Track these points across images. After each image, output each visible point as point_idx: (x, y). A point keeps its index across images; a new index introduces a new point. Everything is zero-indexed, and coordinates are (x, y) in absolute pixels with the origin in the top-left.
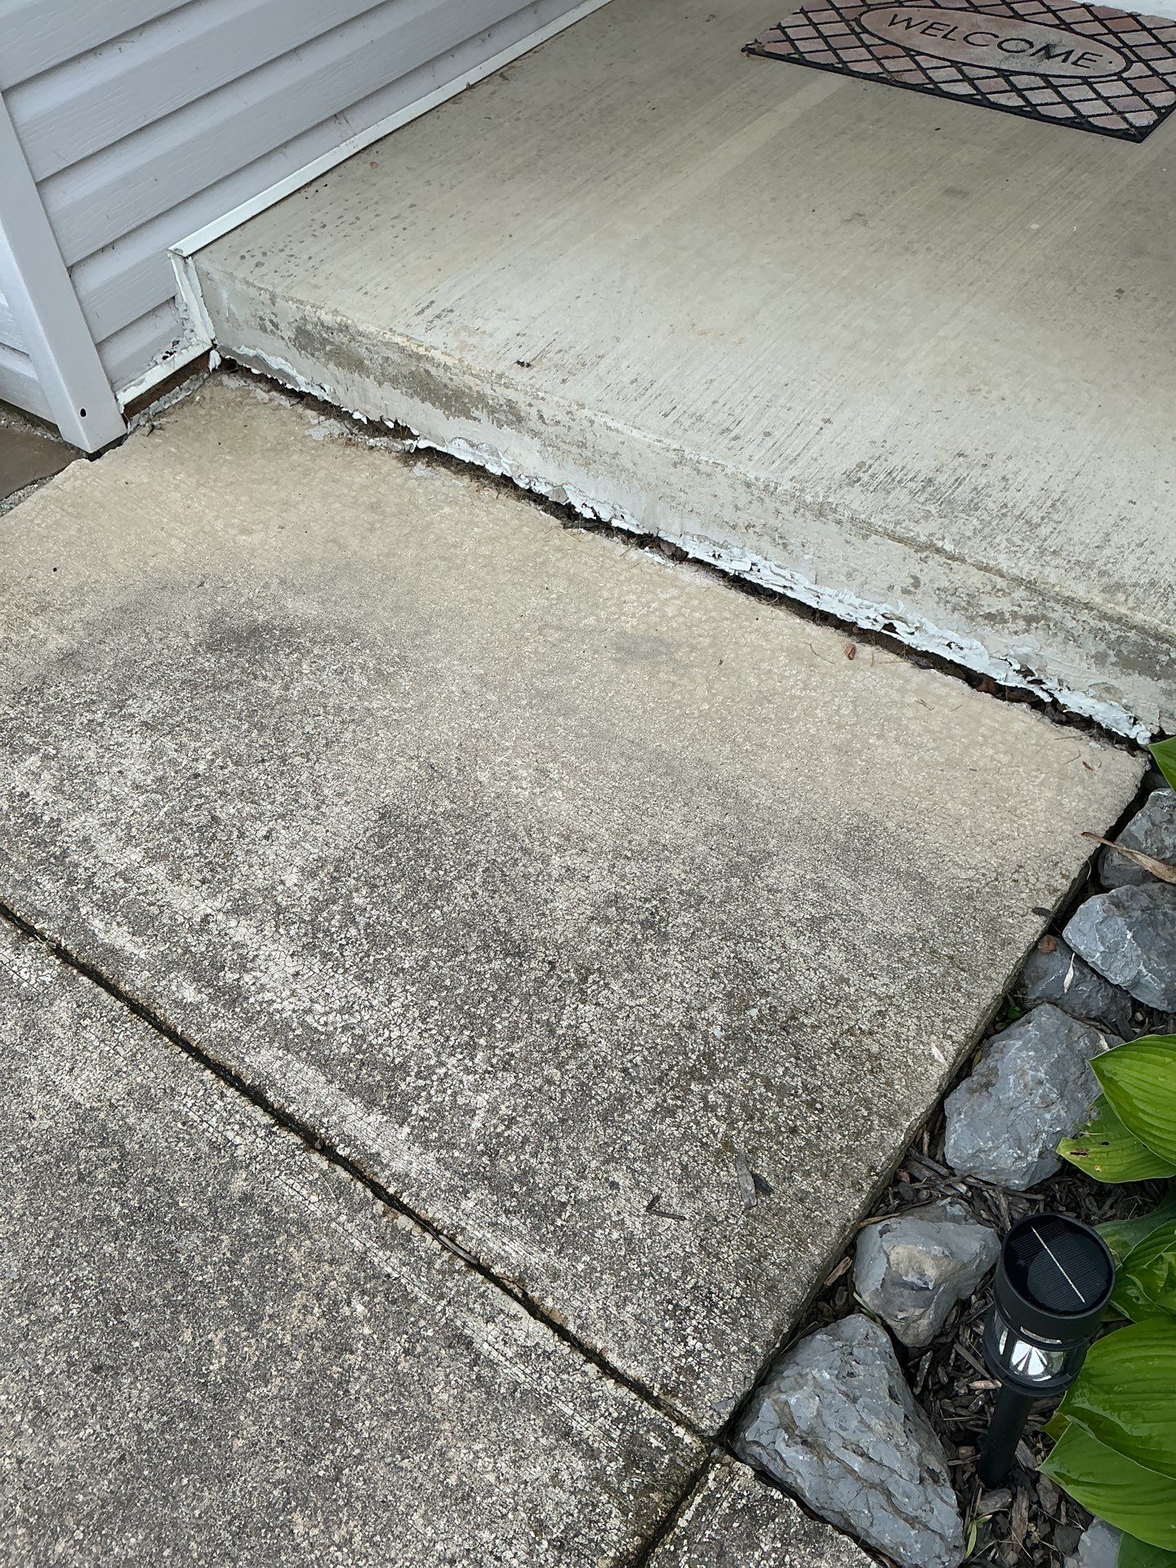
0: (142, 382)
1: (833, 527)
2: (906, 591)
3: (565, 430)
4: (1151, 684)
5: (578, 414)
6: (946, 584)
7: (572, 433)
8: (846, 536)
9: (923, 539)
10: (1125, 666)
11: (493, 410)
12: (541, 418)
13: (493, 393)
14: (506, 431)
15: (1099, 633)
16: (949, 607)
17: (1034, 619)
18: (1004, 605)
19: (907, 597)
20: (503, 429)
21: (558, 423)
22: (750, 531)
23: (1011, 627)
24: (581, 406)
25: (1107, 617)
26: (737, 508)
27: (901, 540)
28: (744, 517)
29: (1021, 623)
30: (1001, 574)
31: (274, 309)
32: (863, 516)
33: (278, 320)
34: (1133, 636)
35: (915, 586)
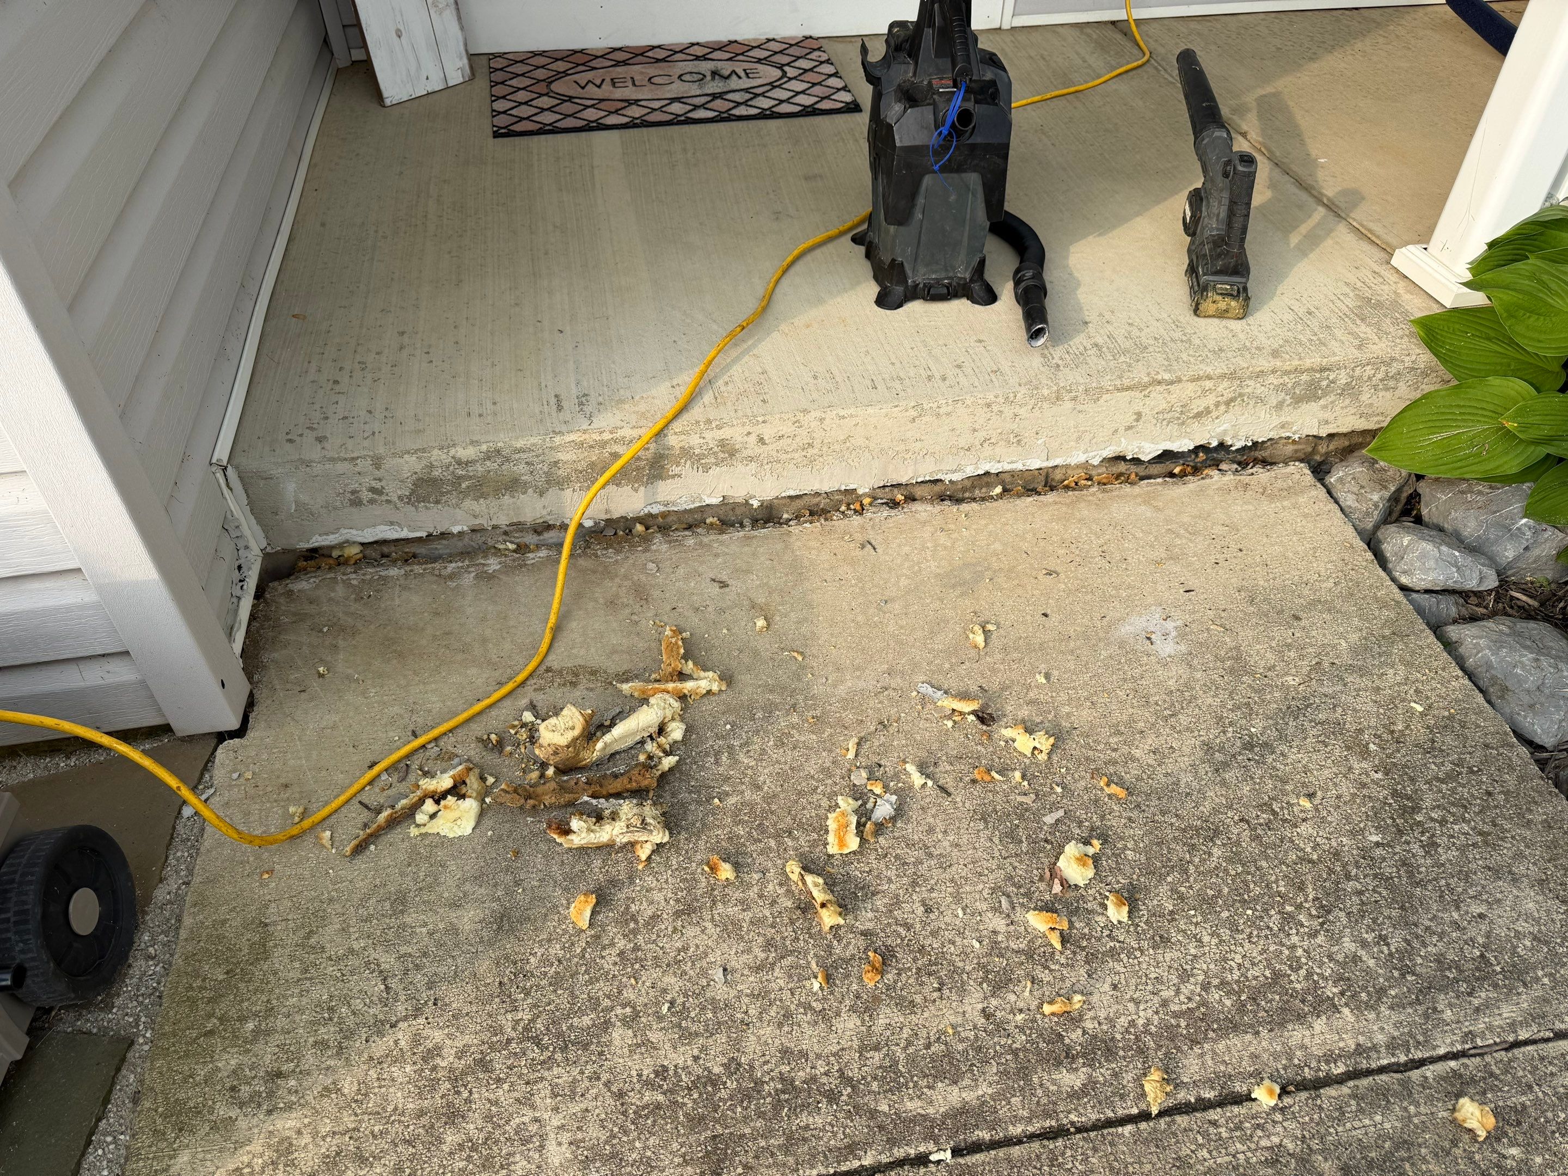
0: (240, 623)
1: (1068, 405)
2: (1129, 428)
3: (789, 441)
4: (1314, 407)
5: (805, 419)
6: (1164, 405)
7: (798, 439)
8: (1080, 407)
9: (1146, 379)
10: (1297, 403)
11: (700, 457)
12: (761, 440)
13: (702, 441)
14: (715, 471)
15: (1278, 388)
16: (1165, 423)
17: (1232, 400)
18: (1210, 400)
19: (1130, 432)
20: (711, 471)
21: (781, 437)
22: (985, 445)
23: (1214, 414)
24: (806, 411)
25: (1287, 373)
26: (975, 430)
27: (1128, 389)
28: (981, 435)
29: (1223, 408)
30: (1209, 378)
31: (378, 474)
32: (1094, 385)
33: (383, 483)
34: (1305, 377)
35: (1137, 420)
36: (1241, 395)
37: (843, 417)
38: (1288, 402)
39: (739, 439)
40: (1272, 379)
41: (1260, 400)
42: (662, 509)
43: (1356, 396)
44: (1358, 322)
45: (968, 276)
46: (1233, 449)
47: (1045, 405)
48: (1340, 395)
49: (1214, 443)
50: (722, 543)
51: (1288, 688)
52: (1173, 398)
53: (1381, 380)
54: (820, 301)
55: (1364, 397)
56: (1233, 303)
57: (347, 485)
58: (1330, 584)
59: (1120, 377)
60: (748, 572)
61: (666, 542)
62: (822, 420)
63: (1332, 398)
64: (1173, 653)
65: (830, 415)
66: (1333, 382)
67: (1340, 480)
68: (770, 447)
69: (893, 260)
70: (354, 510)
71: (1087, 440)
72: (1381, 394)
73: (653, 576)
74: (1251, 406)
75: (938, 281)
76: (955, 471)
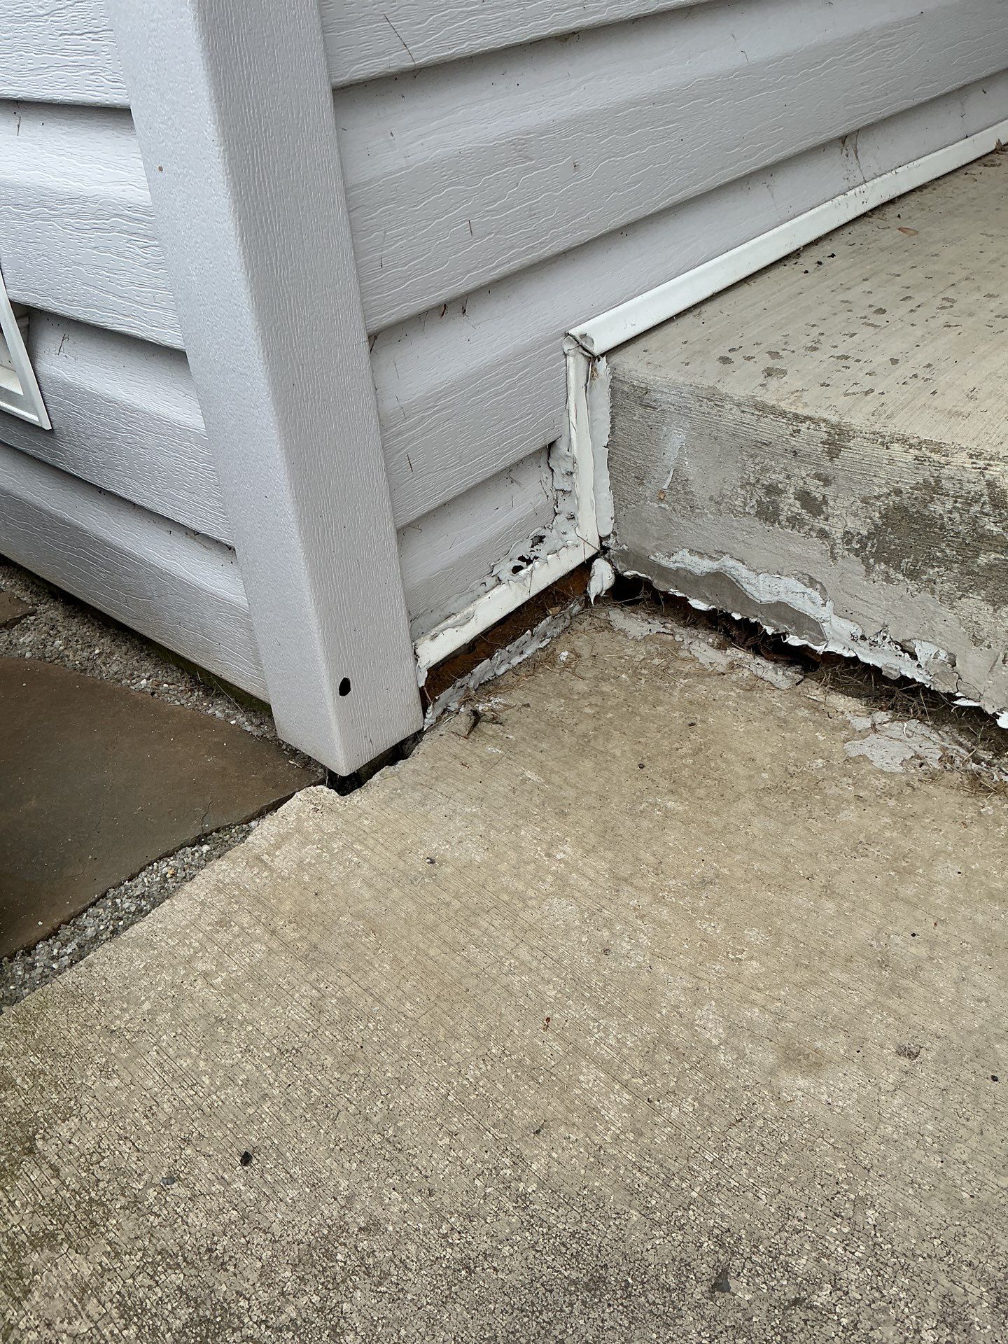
0: (468, 619)
31: (827, 467)
33: (828, 491)
57: (765, 470)
70: (758, 525)
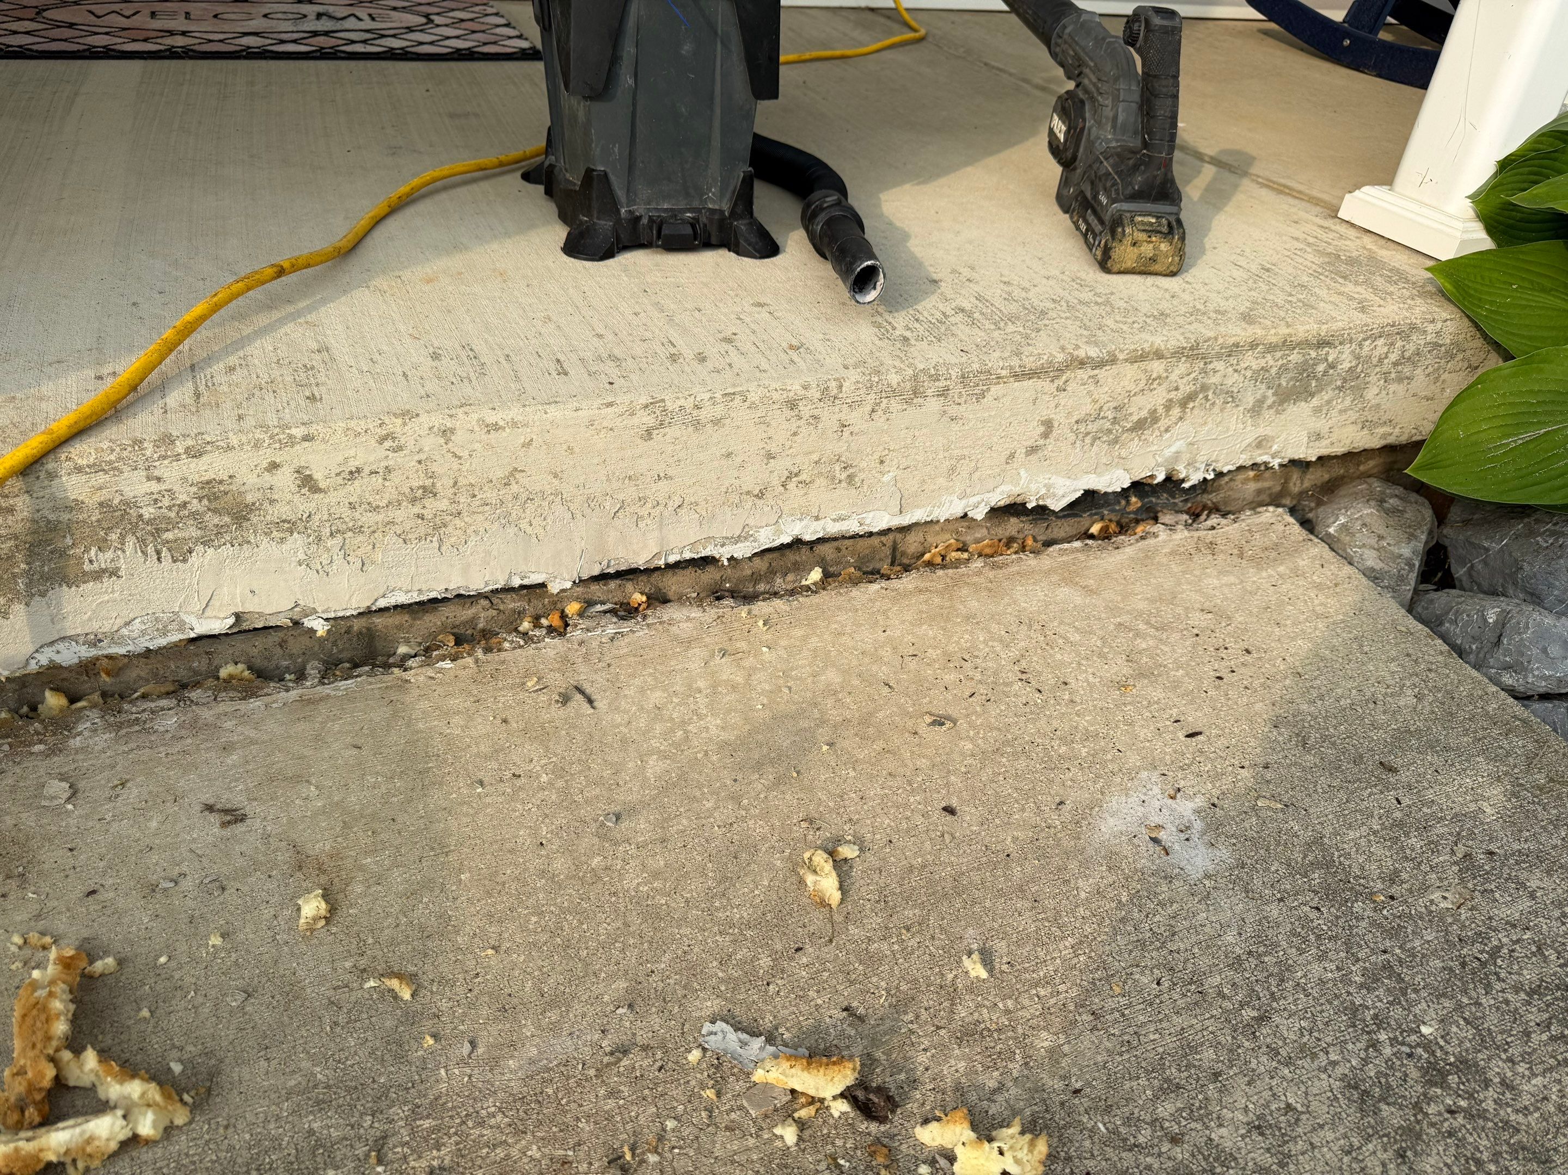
1: (933, 405)
2: (1032, 450)
3: (377, 481)
4: (1300, 411)
5: (408, 433)
6: (1088, 408)
7: (396, 478)
8: (953, 410)
9: (1060, 357)
10: (1281, 403)
11: (157, 528)
12: (307, 482)
13: (154, 486)
14: (202, 558)
15: (1260, 375)
16: (1088, 440)
17: (1191, 397)
18: (1159, 397)
19: (1033, 458)
20: (194, 559)
21: (355, 473)
22: (791, 485)
23: (1163, 424)
24: (407, 415)
25: (1271, 348)
26: (770, 456)
27: (1033, 374)
28: (781, 466)
29: (1176, 411)
30: (1159, 355)
32: (976, 366)
34: (1295, 357)
35: (1046, 435)
36: (1204, 388)
37: (496, 427)
38: (1269, 401)
39: (252, 479)
40: (1251, 361)
41: (1232, 397)
42: (86, 652)
43: (1359, 391)
44: (1341, 280)
45: (726, 206)
46: (1186, 485)
47: (895, 405)
48: (1340, 389)
49: (1161, 477)
50: (244, 718)
51: (1441, 917)
52: (1102, 394)
53: (1395, 364)
54: (457, 247)
55: (1371, 393)
56: (1164, 247)
58: (1408, 699)
59: (1018, 354)
60: (299, 779)
61: (109, 727)
62: (446, 433)
63: (1326, 395)
64: (1211, 868)
65: (465, 422)
66: (1332, 366)
67: (1344, 527)
68: (332, 498)
69: (589, 172)
71: (965, 474)
72: (1393, 387)
73: (58, 812)
74: (1216, 409)
75: (674, 213)
76: (738, 540)
